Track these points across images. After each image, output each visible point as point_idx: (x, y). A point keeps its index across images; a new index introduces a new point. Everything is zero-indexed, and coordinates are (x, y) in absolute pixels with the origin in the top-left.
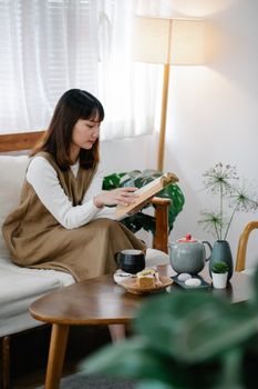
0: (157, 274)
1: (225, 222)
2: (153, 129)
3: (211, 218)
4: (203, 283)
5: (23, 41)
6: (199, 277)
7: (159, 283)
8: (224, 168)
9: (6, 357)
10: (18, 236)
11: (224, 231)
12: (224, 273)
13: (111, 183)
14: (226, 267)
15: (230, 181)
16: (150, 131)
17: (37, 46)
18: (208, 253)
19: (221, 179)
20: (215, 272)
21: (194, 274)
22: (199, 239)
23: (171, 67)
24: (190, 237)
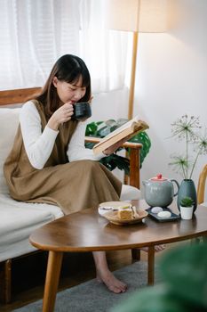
0: (134, 208)
1: (190, 164)
2: (123, 85)
3: (178, 161)
4: (173, 215)
5: (17, 12)
6: (169, 210)
7: (136, 215)
8: (189, 118)
9: (8, 277)
10: (17, 176)
11: (190, 172)
12: (190, 206)
13: (90, 130)
14: (192, 201)
15: (193, 129)
16: (121, 87)
17: (29, 17)
18: (176, 190)
19: (186, 128)
20: (183, 206)
21: (165, 207)
22: (168, 177)
23: (139, 35)
24: (160, 177)
